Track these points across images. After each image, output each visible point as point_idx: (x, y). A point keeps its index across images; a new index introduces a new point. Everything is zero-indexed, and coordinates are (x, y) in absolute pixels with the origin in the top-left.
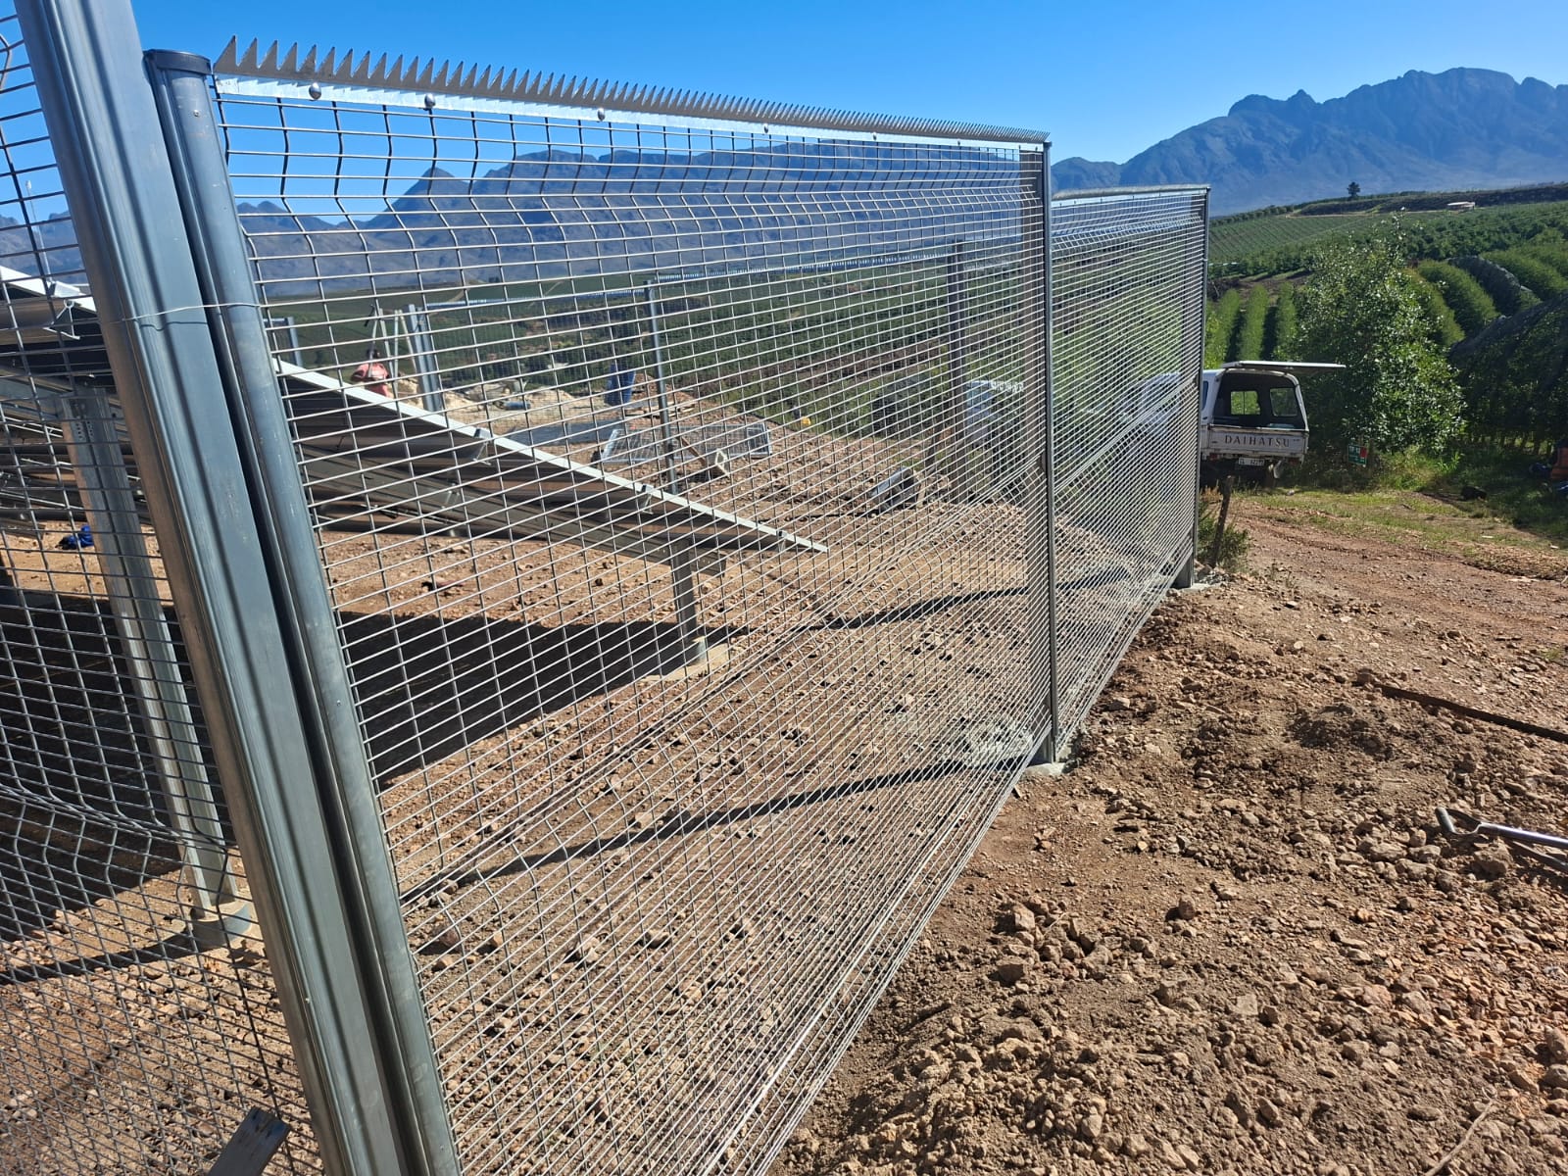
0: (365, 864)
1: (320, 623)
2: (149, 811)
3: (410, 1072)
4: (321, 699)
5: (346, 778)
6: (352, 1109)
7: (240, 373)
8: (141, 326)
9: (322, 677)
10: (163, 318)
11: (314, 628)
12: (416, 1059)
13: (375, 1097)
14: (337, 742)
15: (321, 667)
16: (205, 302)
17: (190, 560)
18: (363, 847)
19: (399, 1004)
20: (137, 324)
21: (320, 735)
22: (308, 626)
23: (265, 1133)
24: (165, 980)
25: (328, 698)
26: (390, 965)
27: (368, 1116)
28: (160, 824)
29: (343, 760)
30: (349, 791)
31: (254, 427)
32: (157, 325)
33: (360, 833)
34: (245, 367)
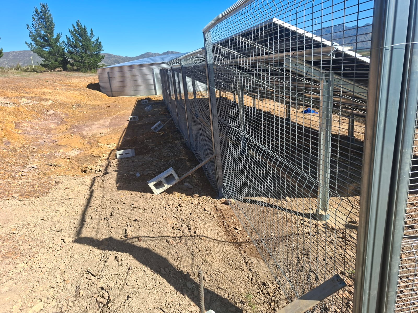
0: (396, 228)
1: (408, 150)
2: (335, 188)
3: (388, 292)
4: (400, 174)
5: (399, 200)
6: (368, 292)
7: (410, 66)
8: (385, 50)
9: (402, 167)
10: (392, 47)
11: (405, 152)
12: (391, 290)
13: (375, 292)
14: (400, 189)
15: (403, 164)
16: (407, 42)
17: (375, 124)
18: (397, 222)
19: (392, 272)
20: (384, 49)
21: (395, 185)
22: (404, 151)
23: (339, 282)
24: (306, 223)
25: (402, 174)
26: (393, 260)
27: (371, 296)
28: (337, 193)
29: (400, 194)
30: (398, 204)
31: (409, 84)
32: (390, 49)
33: (397, 218)
34: (413, 64)
